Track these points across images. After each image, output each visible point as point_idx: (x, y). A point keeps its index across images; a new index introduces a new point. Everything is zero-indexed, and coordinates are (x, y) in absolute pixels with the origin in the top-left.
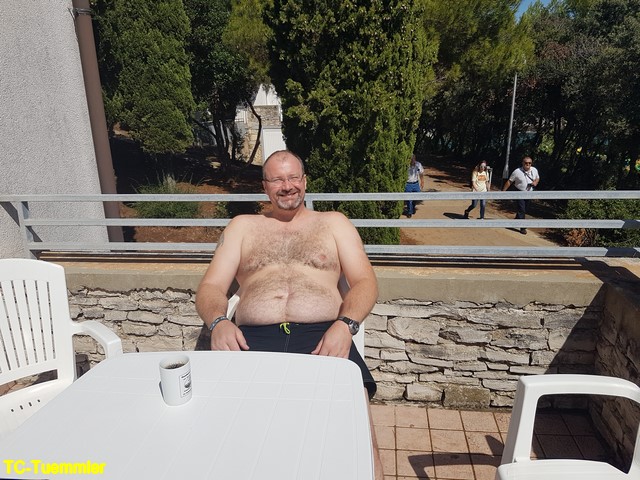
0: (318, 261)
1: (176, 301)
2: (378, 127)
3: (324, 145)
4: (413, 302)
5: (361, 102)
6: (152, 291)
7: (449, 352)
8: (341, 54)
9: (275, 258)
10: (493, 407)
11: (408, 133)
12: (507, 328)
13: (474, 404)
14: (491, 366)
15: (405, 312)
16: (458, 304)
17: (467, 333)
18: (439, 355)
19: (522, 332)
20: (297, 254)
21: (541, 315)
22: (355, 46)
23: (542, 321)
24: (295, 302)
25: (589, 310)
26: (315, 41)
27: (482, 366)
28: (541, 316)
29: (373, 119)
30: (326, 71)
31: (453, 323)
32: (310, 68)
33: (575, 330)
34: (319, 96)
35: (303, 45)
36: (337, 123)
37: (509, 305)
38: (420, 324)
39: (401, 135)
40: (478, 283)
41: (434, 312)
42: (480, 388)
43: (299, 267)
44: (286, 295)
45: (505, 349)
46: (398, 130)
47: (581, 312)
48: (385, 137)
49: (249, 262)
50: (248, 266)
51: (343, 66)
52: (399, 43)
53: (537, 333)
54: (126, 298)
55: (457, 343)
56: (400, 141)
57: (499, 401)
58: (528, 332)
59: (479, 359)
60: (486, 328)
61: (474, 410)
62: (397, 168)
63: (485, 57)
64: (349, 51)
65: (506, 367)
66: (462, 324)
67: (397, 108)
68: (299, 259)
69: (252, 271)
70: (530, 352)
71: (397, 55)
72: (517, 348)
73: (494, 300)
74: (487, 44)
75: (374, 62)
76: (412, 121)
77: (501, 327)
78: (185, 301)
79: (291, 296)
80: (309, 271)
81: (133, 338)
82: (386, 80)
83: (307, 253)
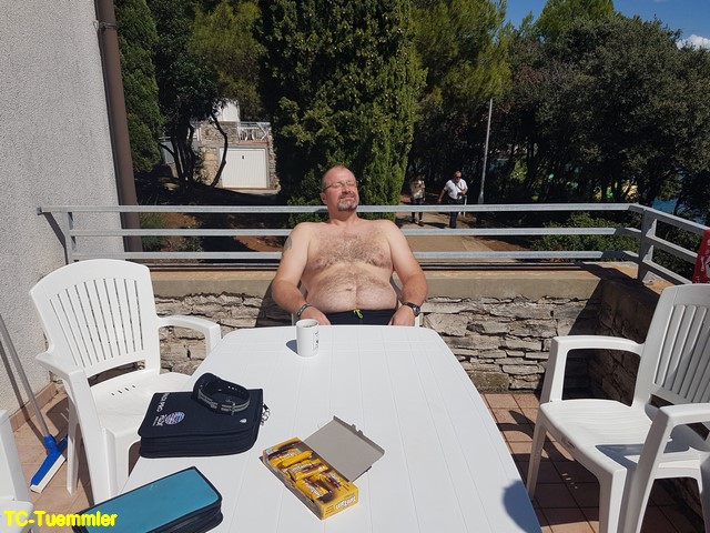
0: (378, 260)
1: (229, 305)
2: (375, 149)
3: (320, 166)
4: (446, 300)
5: (358, 123)
6: (206, 296)
7: (474, 342)
8: (338, 74)
9: (341, 257)
10: (512, 390)
11: (401, 156)
12: (523, 319)
13: (496, 388)
14: (510, 353)
15: (439, 309)
16: (483, 300)
17: (491, 325)
18: (466, 346)
19: (536, 322)
20: (358, 254)
21: (551, 307)
22: (353, 67)
23: (552, 313)
24: (363, 293)
25: (590, 302)
26: (311, 60)
27: (503, 353)
28: (551, 309)
29: (369, 142)
30: (322, 91)
31: (479, 317)
32: (305, 87)
33: (578, 320)
34: (316, 116)
35: (299, 64)
36: (333, 143)
37: (525, 300)
38: (451, 319)
39: (395, 158)
40: (500, 281)
41: (463, 308)
42: (500, 373)
43: (362, 265)
44: (355, 288)
45: (521, 337)
46: (392, 153)
47: (583, 304)
48: (380, 159)
49: (317, 261)
50: (316, 266)
51: (339, 86)
52: (395, 67)
53: (547, 323)
54: (179, 303)
55: (482, 334)
56: (394, 163)
57: (517, 384)
58: (540, 322)
59: (500, 348)
60: (505, 320)
61: (495, 392)
62: (391, 190)
63: (465, 80)
64: (346, 72)
65: (522, 354)
66: (486, 318)
67: (391, 131)
68: (361, 259)
69: (320, 269)
70: (542, 339)
71: (393, 78)
72: (531, 337)
73: (513, 295)
74: (467, 67)
75: (371, 85)
76: (405, 144)
77: (518, 319)
78: (237, 305)
79: (359, 289)
80: (370, 267)
81: (184, 342)
82: (381, 103)
83: (368, 254)
